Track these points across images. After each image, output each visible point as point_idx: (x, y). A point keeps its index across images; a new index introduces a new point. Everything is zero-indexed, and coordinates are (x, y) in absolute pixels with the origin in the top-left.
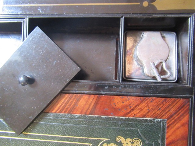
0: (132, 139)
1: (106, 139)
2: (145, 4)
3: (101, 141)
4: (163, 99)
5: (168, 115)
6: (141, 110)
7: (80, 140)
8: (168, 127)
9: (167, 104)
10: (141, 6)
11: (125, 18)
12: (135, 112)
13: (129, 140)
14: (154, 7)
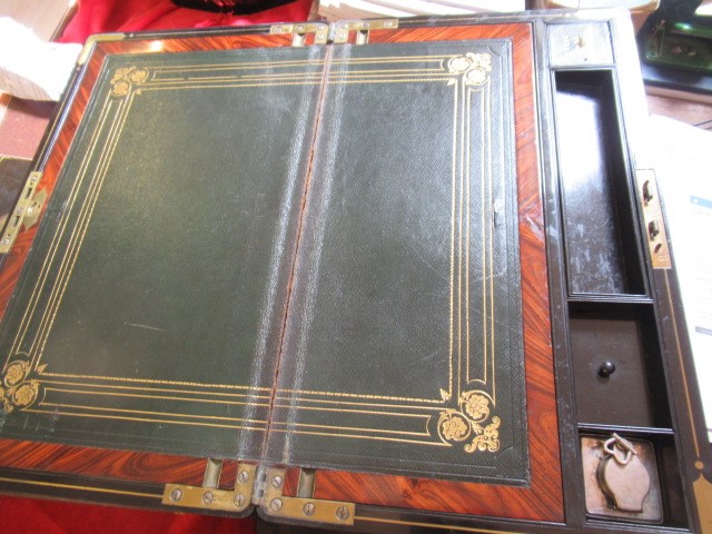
0: (498, 438)
1: (494, 403)
2: (699, 465)
3: (491, 395)
4: (560, 485)
5: (538, 490)
6: (541, 453)
7: (489, 367)
8: (520, 490)
9: (554, 490)
10: (696, 459)
11: (672, 436)
12: (538, 445)
13: (496, 434)
14: (697, 477)
